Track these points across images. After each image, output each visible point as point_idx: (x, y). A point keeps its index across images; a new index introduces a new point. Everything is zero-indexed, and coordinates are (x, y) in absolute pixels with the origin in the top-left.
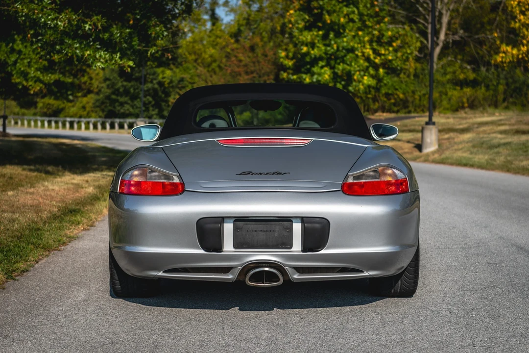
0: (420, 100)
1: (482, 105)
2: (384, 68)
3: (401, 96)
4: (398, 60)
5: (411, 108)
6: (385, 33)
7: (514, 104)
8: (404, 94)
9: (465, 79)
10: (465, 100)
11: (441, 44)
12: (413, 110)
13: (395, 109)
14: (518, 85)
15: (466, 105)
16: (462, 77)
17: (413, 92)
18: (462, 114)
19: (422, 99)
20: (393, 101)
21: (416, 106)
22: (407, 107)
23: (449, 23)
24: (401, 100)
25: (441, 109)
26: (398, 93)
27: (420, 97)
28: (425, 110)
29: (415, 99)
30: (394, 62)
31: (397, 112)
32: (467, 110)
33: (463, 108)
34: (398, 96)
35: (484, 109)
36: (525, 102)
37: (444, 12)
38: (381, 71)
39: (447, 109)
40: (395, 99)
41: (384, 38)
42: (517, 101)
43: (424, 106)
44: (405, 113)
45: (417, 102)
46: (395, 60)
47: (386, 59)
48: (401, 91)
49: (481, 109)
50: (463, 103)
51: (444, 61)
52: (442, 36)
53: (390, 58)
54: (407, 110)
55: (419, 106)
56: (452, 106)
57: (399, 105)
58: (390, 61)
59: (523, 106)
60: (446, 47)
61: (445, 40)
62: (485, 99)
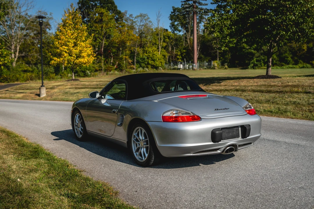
0: (12, 78)
1: (35, 79)
2: (3, 66)
3: (5, 76)
4: (9, 63)
5: (9, 80)
6: (4, 53)
7: (46, 78)
8: (6, 75)
9: (27, 70)
10: (29, 77)
11: (17, 57)
12: (10, 81)
13: (3, 81)
14: (46, 72)
15: (29, 79)
16: (26, 69)
17: (9, 75)
18: (28, 82)
19: (13, 77)
20: (2, 78)
21: (11, 80)
22: (7, 80)
23: (20, 49)
24: (5, 78)
25: (20, 81)
26: (4, 75)
27: (12, 76)
28: (14, 81)
29: (10, 77)
30: (8, 64)
31: (4, 82)
32: (30, 81)
33: (28, 80)
34: (4, 77)
35: (36, 80)
36: (50, 78)
37: (18, 45)
38: (2, 67)
39: (22, 81)
40: (3, 78)
41: (3, 55)
42: (47, 77)
43: (14, 80)
44: (7, 83)
45: (11, 78)
46: (8, 63)
47: (4, 63)
48: (5, 74)
49: (35, 80)
50: (28, 78)
51: (18, 63)
52: (17, 54)
53: (6, 62)
54: (7, 82)
55: (12, 80)
56: (24, 80)
57: (4, 80)
58: (6, 63)
59: (49, 79)
60: (19, 58)
61: (18, 56)
62: (36, 76)
